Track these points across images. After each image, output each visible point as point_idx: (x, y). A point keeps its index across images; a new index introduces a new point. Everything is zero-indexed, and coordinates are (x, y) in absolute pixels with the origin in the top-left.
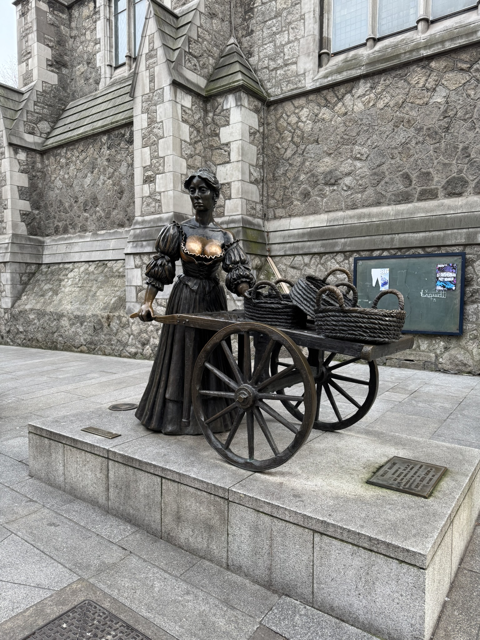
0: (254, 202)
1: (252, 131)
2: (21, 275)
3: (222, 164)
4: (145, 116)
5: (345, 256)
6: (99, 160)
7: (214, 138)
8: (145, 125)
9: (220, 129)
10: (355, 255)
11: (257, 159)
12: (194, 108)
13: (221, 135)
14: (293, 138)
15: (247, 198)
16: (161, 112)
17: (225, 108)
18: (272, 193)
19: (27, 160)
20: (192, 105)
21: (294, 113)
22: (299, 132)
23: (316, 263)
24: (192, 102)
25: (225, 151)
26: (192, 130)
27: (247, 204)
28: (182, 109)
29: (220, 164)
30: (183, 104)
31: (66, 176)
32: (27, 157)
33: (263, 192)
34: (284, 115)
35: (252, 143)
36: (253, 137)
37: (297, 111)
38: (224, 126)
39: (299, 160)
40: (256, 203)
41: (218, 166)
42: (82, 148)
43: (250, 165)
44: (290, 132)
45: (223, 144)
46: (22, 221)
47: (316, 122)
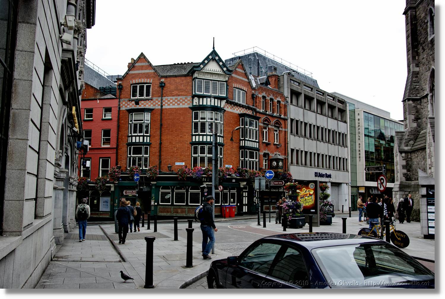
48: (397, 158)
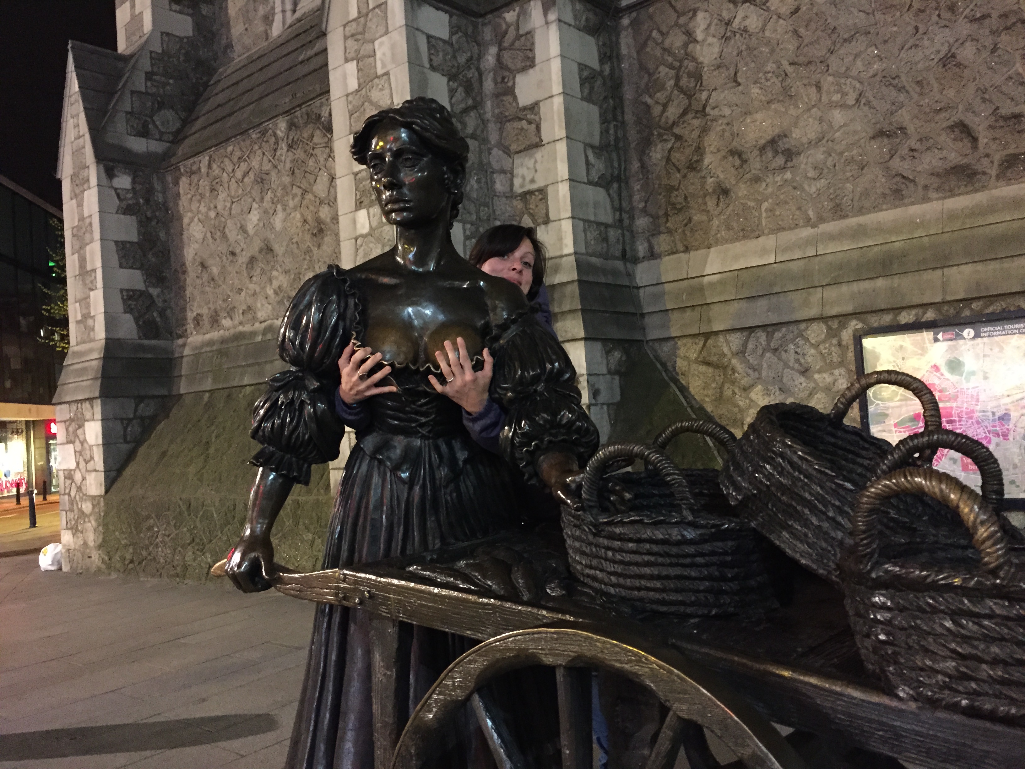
0: (602, 224)
1: (586, 73)
2: (126, 422)
3: (526, 149)
4: (352, 67)
5: (829, 328)
6: (273, 174)
7: (504, 98)
8: (353, 84)
9: (514, 78)
10: (855, 325)
11: (601, 133)
12: (455, 38)
13: (517, 91)
14: (678, 78)
15: (585, 217)
16: (384, 54)
17: (521, 32)
18: (640, 201)
19: (133, 189)
20: (452, 34)
21: (677, 24)
22: (692, 66)
23: (760, 351)
24: (451, 26)
25: (530, 123)
26: (454, 85)
27: (585, 231)
28: (429, 42)
29: (520, 152)
30: (432, 33)
31: (212, 214)
32: (134, 182)
33: (620, 200)
34: (655, 34)
35: (588, 99)
36: (587, 85)
37: (682, 20)
38: (524, 69)
39: (696, 122)
40: (607, 226)
41: (516, 156)
42: (238, 154)
43: (588, 145)
44: (671, 67)
45: (525, 108)
46: (125, 312)
47: (727, 39)
48: (80, 205)
